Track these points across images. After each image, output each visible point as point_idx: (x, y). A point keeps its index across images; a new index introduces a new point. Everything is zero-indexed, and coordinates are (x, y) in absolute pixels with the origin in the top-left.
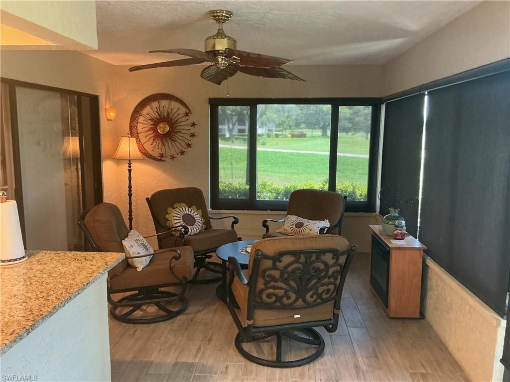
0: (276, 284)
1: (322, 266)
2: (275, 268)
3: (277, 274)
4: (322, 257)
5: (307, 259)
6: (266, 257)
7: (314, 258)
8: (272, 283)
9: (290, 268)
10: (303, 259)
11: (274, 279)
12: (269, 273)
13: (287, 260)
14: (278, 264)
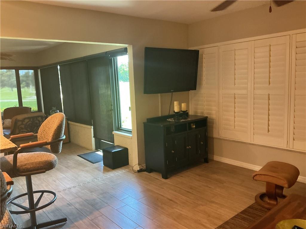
0: (23, 130)
1: (38, 122)
2: (22, 124)
3: (23, 126)
4: (38, 118)
5: (33, 120)
6: (19, 121)
7: (35, 119)
8: (22, 130)
9: (28, 124)
10: (32, 120)
11: (22, 129)
12: (20, 126)
13: (27, 121)
14: (24, 123)
